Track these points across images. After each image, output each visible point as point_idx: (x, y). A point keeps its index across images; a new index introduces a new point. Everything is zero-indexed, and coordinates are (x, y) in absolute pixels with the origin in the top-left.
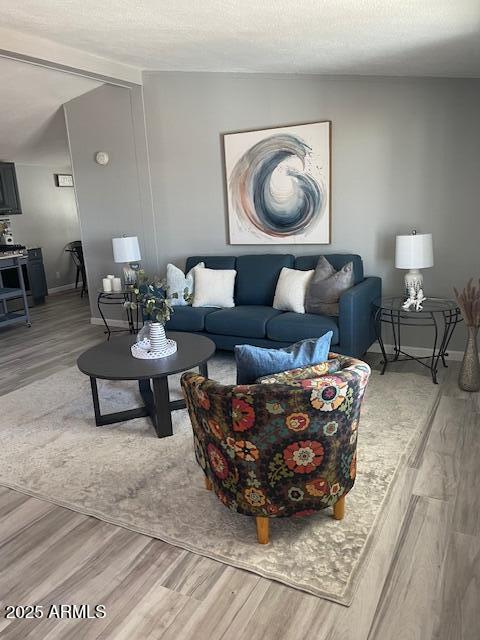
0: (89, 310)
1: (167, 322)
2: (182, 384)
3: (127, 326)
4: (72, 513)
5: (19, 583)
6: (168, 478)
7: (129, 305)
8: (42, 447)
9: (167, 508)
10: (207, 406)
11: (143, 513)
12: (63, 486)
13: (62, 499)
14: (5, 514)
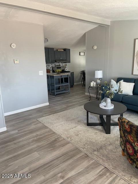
0: (85, 90)
1: (112, 98)
2: (118, 120)
3: (96, 97)
4: (80, 151)
5: (66, 169)
6: (109, 148)
7: (101, 92)
8: (72, 128)
9: (109, 158)
10: (129, 130)
11: (101, 158)
12: (78, 142)
13: (77, 146)
14: (63, 146)
